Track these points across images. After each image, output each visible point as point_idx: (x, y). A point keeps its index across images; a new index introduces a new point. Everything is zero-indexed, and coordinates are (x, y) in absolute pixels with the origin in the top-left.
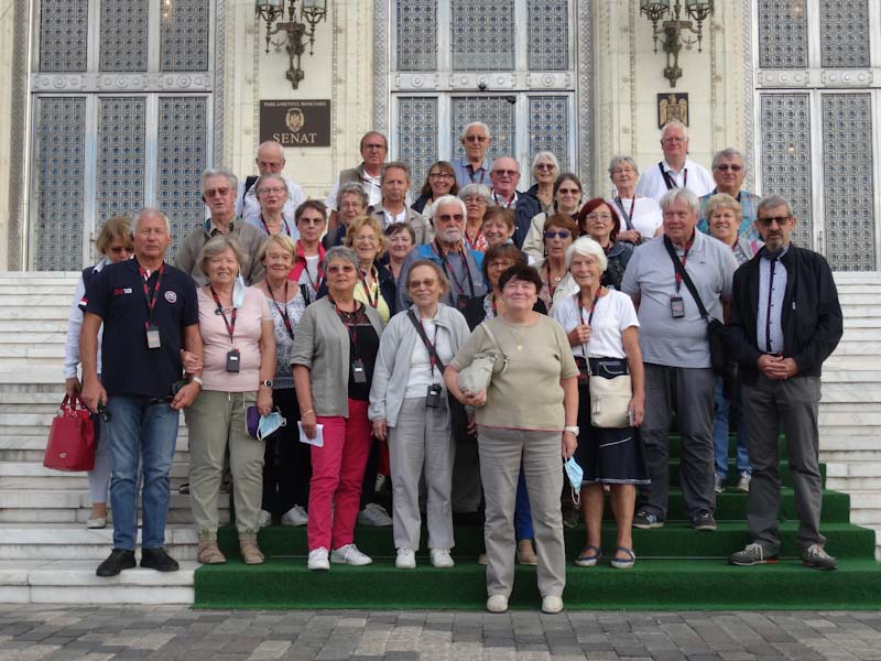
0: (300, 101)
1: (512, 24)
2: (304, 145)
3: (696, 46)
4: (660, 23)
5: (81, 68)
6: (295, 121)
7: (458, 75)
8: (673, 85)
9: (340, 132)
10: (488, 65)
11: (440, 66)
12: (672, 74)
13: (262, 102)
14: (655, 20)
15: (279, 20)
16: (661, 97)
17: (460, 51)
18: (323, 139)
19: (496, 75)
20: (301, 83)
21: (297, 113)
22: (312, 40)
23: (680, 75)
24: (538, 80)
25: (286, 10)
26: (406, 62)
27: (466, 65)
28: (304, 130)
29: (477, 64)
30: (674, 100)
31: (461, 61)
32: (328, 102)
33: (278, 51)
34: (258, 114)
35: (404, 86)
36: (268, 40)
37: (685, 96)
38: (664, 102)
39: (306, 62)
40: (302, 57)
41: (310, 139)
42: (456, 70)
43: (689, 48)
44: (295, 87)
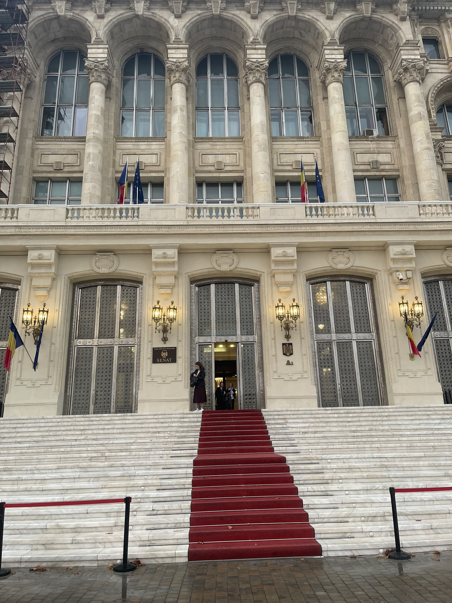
0: (166, 348)
1: (236, 320)
2: (167, 362)
3: (294, 329)
4: (283, 321)
5: (92, 337)
6: (164, 354)
7: (218, 337)
8: (288, 341)
9: (180, 358)
10: (228, 334)
11: (212, 335)
12: (288, 337)
13: (154, 348)
14: (281, 320)
15: (160, 322)
16: (283, 344)
17: (219, 329)
18: (174, 360)
19: (231, 337)
20: (167, 342)
21: (165, 352)
22: (171, 329)
23: (290, 337)
24: (244, 338)
25: (162, 319)
26: (201, 333)
27: (221, 333)
28: (167, 357)
29: (224, 333)
30: (288, 345)
31: (219, 333)
32: (176, 348)
33: (159, 332)
34: (152, 352)
35: (201, 341)
36: (156, 328)
37: (291, 344)
38: (284, 346)
39: (168, 335)
40: (167, 334)
41: (169, 360)
42: (217, 335)
43: (292, 329)
44: (165, 343)
